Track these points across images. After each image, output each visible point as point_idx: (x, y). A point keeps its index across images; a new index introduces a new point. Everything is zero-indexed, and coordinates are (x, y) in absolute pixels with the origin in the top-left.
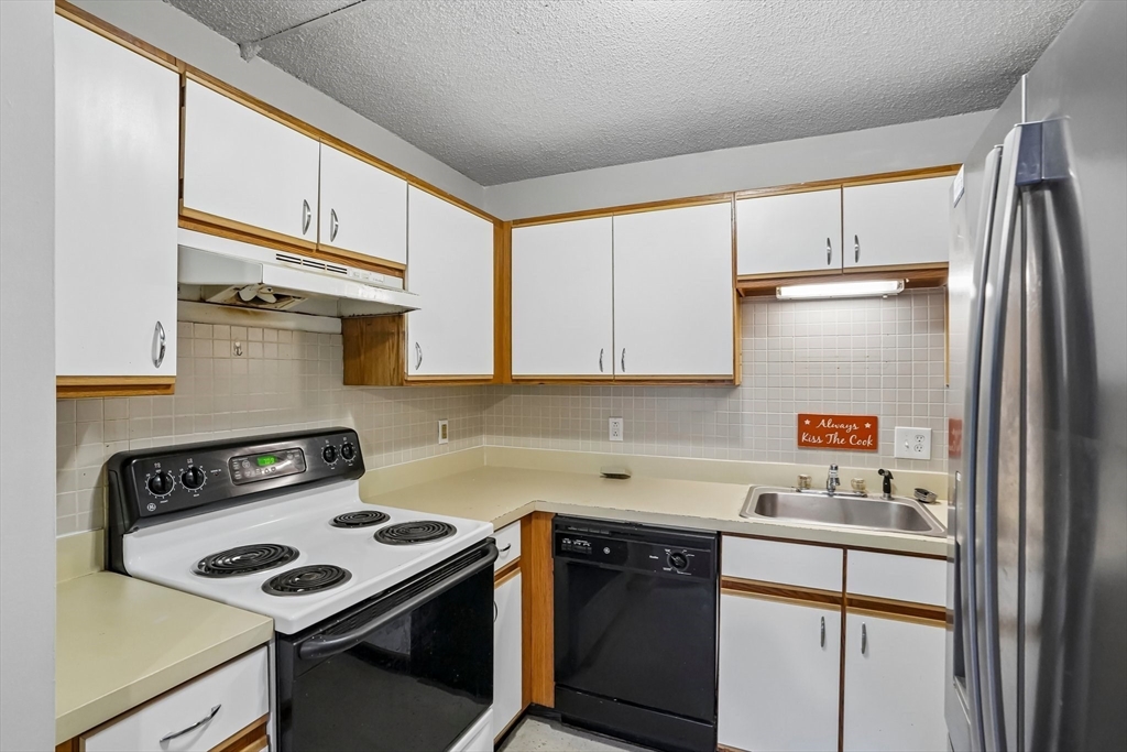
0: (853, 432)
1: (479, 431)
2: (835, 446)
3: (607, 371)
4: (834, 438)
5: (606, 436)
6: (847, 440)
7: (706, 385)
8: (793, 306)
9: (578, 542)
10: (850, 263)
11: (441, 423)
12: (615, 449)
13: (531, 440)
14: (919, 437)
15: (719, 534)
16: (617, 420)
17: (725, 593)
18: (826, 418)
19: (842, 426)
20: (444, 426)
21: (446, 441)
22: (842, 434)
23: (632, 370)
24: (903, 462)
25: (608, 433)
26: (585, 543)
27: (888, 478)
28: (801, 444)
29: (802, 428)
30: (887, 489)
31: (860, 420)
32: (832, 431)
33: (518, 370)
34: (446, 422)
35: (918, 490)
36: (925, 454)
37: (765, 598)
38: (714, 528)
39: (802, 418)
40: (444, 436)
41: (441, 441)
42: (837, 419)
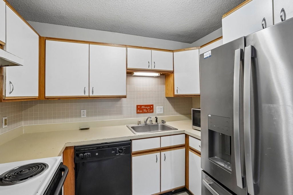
0: (149, 109)
1: (21, 120)
2: (145, 113)
3: (87, 94)
4: (145, 110)
5: (80, 116)
6: (147, 111)
7: (118, 98)
8: (135, 77)
9: (86, 154)
10: (153, 68)
11: (4, 119)
12: (84, 120)
13: (48, 121)
14: (161, 108)
15: (131, 140)
16: (84, 110)
17: (133, 156)
18: (143, 106)
19: (146, 107)
20: (6, 120)
21: (6, 126)
22: (147, 109)
23: (95, 94)
24: (159, 114)
25: (81, 115)
26: (89, 154)
27: (157, 119)
28: (138, 113)
29: (138, 109)
30: (157, 121)
31: (150, 106)
32: (144, 109)
33: (48, 94)
34: (6, 118)
35: (162, 120)
36: (162, 112)
37: (143, 155)
38: (129, 139)
39: (137, 106)
40: (6, 124)
41: (4, 126)
42: (145, 106)
